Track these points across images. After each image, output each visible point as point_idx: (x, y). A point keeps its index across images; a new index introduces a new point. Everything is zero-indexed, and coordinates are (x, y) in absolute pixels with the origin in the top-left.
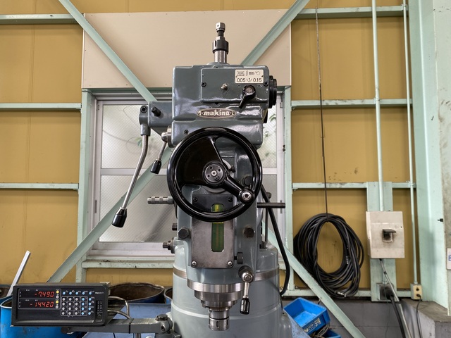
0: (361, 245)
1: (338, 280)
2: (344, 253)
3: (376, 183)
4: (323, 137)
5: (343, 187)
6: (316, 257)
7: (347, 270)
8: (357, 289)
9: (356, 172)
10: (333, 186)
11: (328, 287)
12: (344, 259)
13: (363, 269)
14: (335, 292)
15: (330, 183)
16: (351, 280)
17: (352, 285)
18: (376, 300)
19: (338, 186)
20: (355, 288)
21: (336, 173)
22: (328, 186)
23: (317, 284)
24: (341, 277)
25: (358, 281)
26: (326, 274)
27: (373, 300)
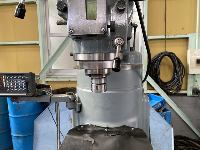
0: (184, 67)
1: (170, 86)
2: (174, 72)
3: (195, 34)
4: (165, 10)
5: (176, 37)
6: (159, 74)
7: (175, 80)
8: (180, 89)
9: (183, 29)
10: (170, 37)
11: (165, 89)
12: (174, 75)
13: (184, 79)
14: (168, 91)
15: (168, 35)
16: (177, 85)
17: (178, 87)
18: (190, 95)
19: (173, 37)
20: (179, 89)
21: (171, 30)
22: (167, 37)
23: (159, 87)
24: (172, 84)
25: (181, 85)
26: (164, 83)
27: (188, 95)
